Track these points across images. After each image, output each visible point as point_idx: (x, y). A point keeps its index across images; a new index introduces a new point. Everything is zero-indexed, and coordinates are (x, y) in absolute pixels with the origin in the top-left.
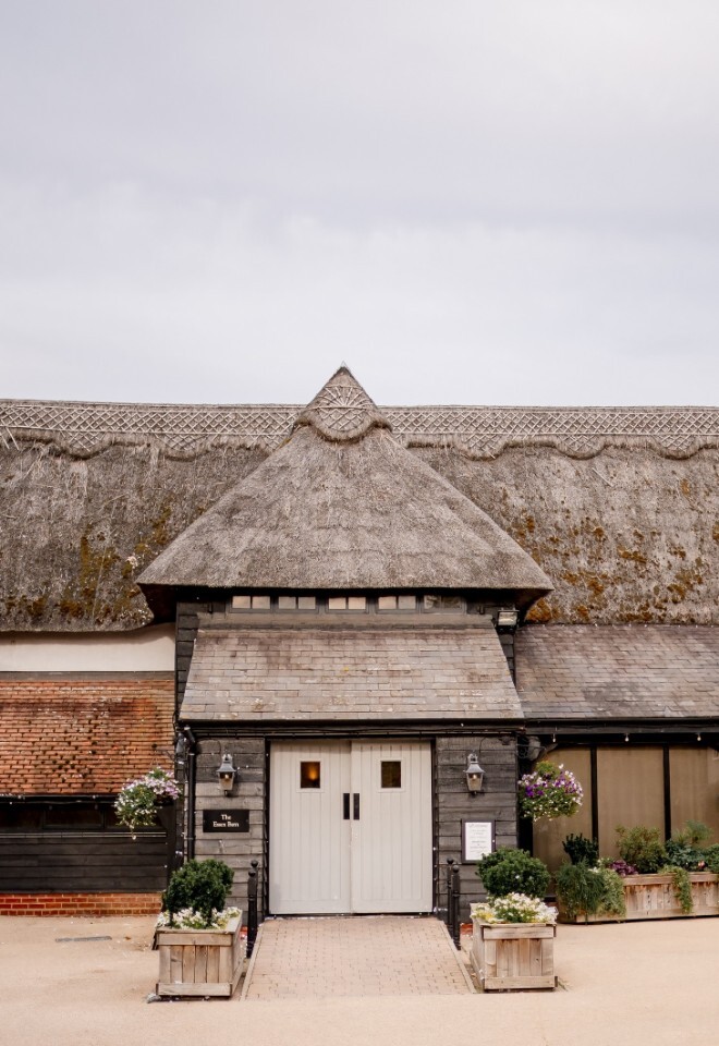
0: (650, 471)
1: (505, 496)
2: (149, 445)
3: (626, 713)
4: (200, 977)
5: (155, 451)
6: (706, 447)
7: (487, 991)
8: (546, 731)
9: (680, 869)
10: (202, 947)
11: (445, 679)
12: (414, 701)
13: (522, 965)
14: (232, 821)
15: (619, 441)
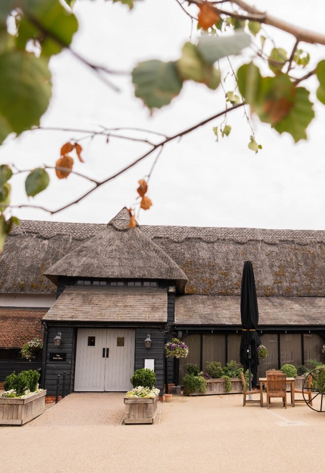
0: (232, 247)
1: (184, 254)
2: (69, 235)
3: (212, 323)
4: (10, 417)
5: (71, 237)
6: (251, 240)
7: (126, 424)
8: (184, 329)
9: (227, 377)
10: (11, 405)
11: (143, 309)
12: (129, 315)
13: (140, 414)
14: (60, 357)
15: (222, 238)
